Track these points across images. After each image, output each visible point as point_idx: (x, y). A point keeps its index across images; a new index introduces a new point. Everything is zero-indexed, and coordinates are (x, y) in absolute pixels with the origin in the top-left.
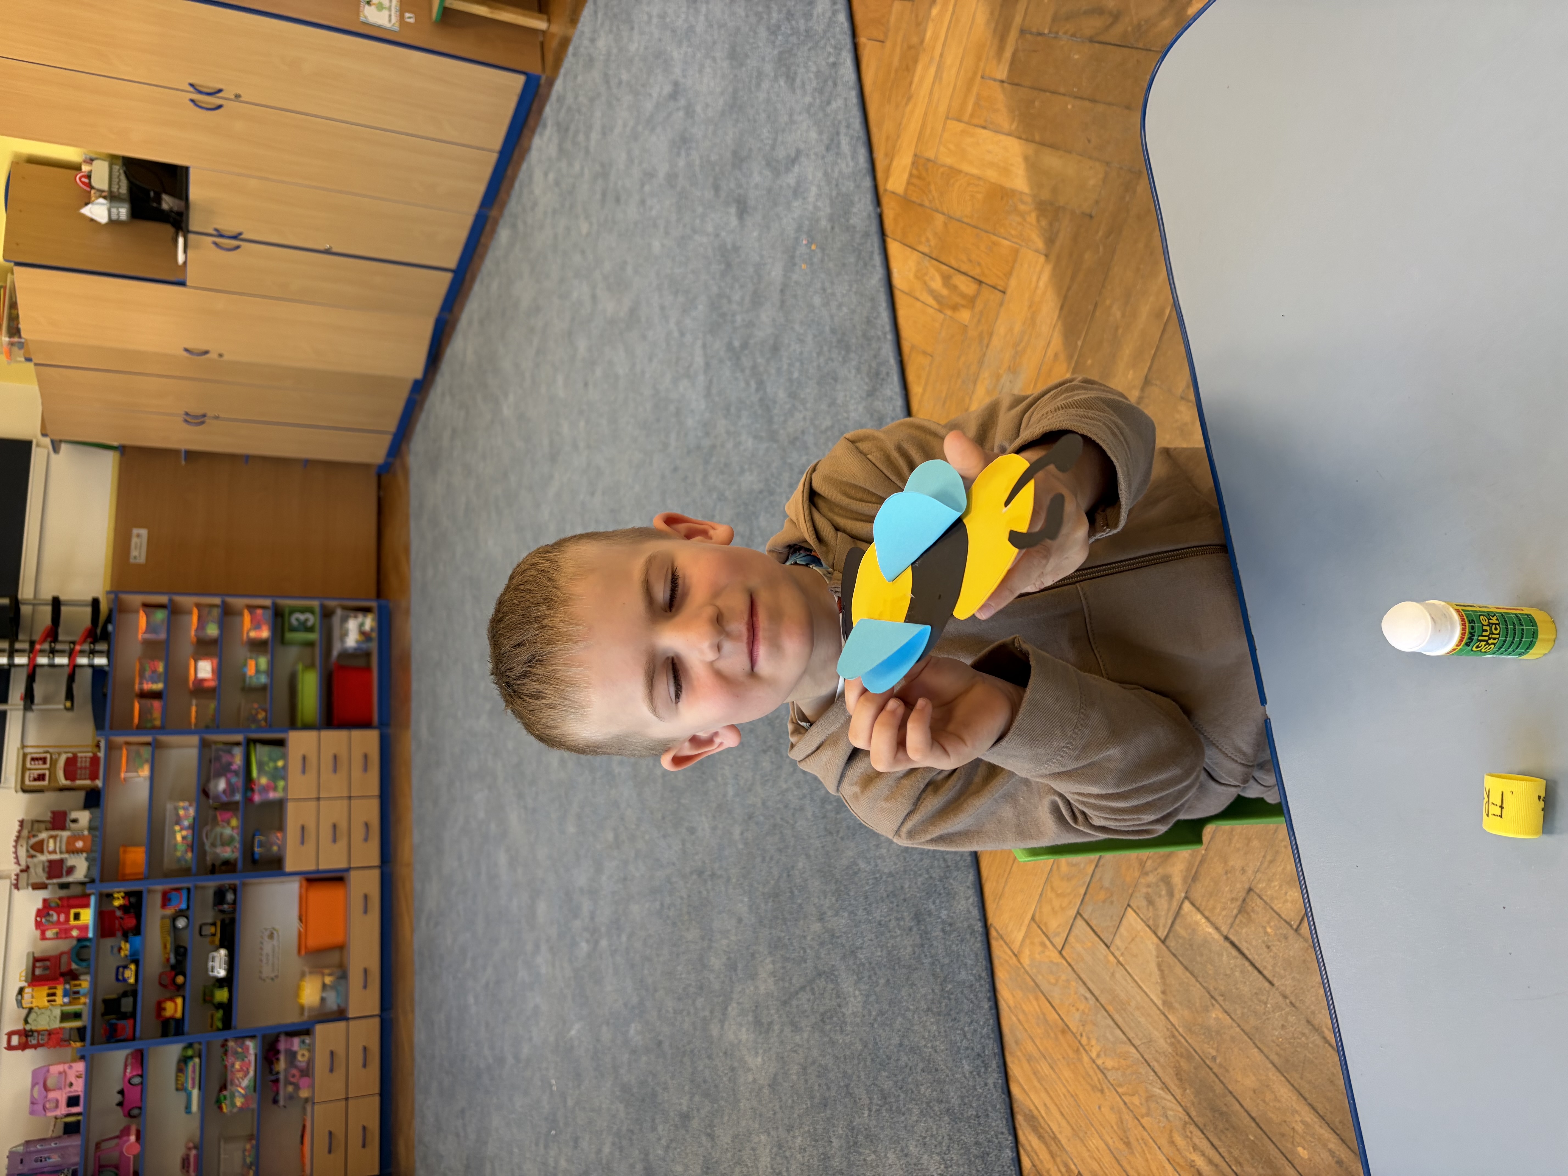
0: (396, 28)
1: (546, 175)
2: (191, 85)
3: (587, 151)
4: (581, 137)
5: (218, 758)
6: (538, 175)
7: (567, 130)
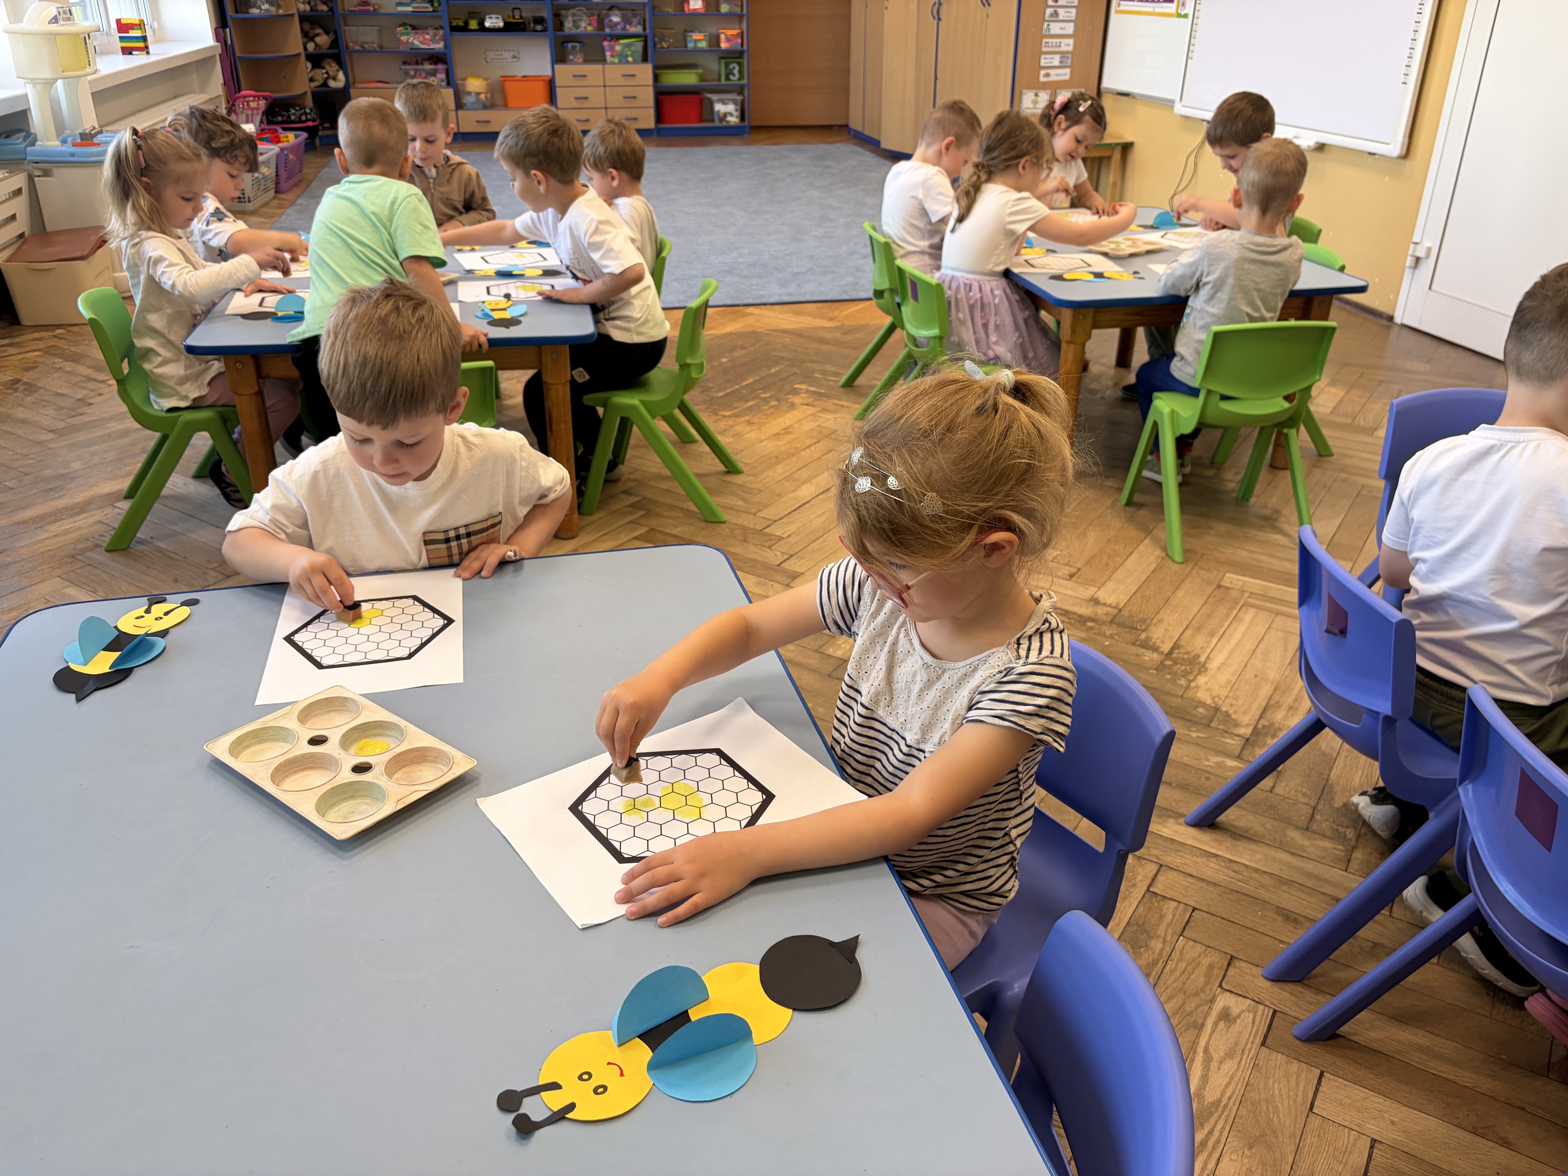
5: (635, 16)
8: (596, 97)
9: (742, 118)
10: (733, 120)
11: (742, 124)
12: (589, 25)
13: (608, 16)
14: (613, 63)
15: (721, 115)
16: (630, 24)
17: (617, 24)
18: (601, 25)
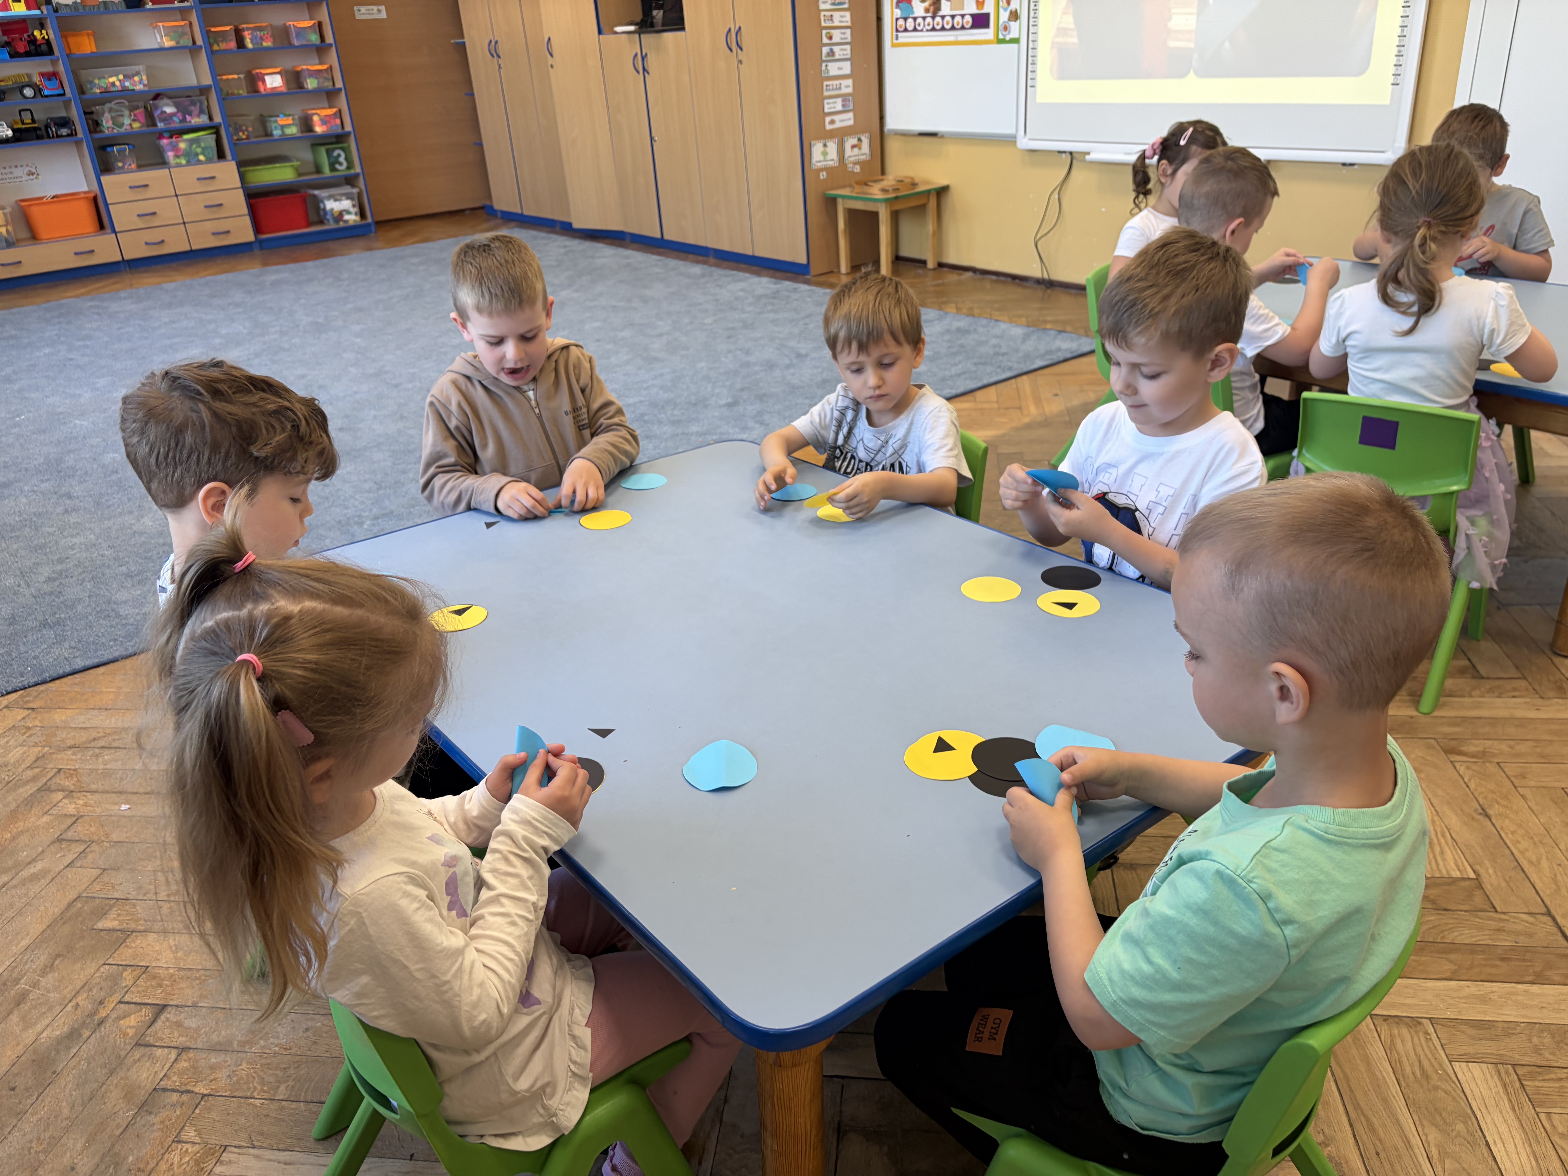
0: (814, 167)
1: (742, 290)
2: (740, 28)
3: (760, 313)
4: (769, 308)
5: (193, 103)
6: (742, 285)
7: (774, 298)
8: (168, 211)
9: (362, 214)
10: (352, 218)
11: (364, 222)
12: (134, 120)
13: (156, 107)
14: (179, 165)
15: (336, 215)
16: (190, 114)
17: (172, 115)
18: (151, 120)
